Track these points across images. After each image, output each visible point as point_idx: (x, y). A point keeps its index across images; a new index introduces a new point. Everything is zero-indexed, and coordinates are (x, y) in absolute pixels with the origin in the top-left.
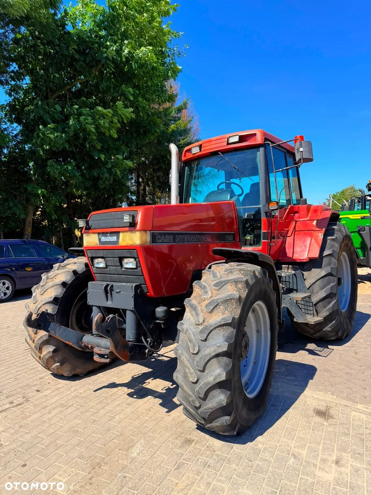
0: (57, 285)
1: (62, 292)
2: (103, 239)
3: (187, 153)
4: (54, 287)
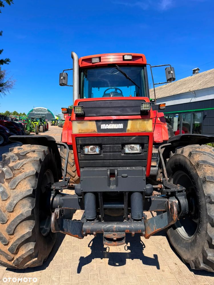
0: (30, 176)
1: (35, 183)
2: (104, 126)
3: (83, 62)
4: (27, 179)
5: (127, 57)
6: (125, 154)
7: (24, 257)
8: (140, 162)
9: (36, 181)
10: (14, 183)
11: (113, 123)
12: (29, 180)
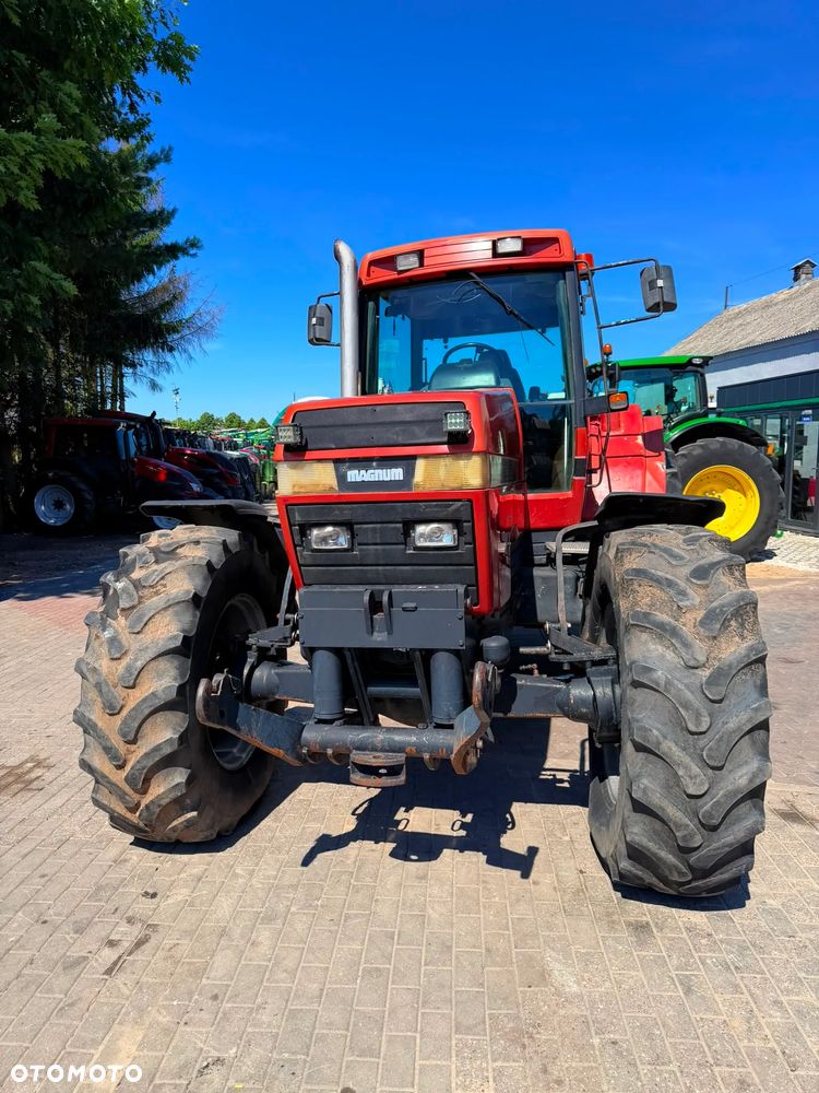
0: (178, 603)
1: (192, 622)
2: (354, 475)
3: (372, 268)
4: (170, 609)
5: (504, 247)
6: (416, 548)
7: (164, 802)
8: (457, 571)
9: (195, 616)
10: (140, 618)
11: (378, 467)
12: (176, 614)
